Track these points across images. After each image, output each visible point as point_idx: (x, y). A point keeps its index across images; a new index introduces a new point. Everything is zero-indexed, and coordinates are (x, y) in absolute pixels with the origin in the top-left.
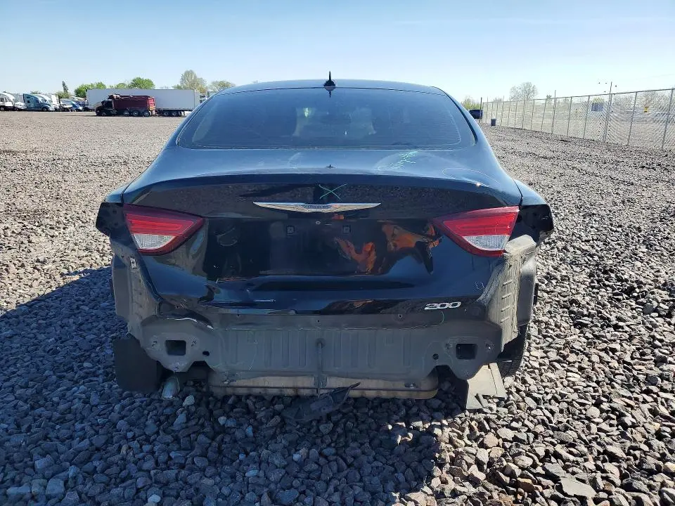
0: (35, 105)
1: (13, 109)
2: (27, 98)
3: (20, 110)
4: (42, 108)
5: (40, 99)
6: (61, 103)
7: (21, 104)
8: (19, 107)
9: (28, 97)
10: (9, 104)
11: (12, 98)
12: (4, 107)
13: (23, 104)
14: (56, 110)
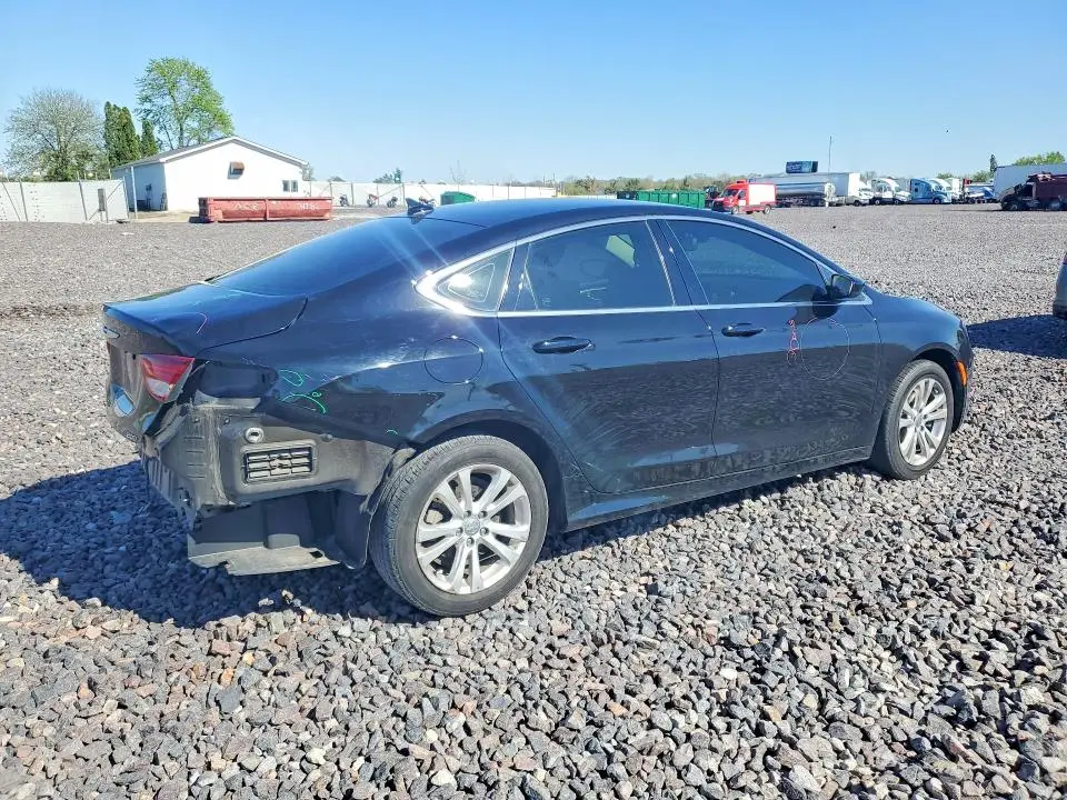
0: (926, 195)
1: (893, 202)
2: (916, 185)
3: (902, 203)
4: (934, 198)
5: (933, 186)
6: (967, 190)
7: (904, 195)
8: (901, 198)
9: (918, 183)
10: (887, 195)
11: (893, 185)
12: (880, 199)
13: (907, 194)
14: (954, 201)
